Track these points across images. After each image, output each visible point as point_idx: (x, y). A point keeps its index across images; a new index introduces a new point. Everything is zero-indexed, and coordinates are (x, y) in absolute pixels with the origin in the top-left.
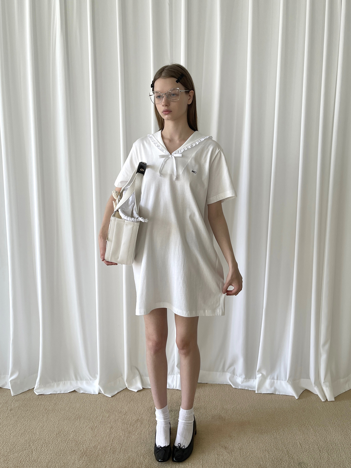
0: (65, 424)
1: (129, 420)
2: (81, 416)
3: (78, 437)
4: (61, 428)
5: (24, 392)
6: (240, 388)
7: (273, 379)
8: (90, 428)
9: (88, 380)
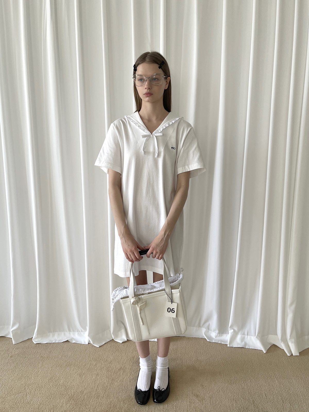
0: (57, 370)
1: (113, 368)
2: (72, 363)
3: (68, 382)
4: (53, 374)
5: (24, 341)
6: (214, 341)
7: (244, 334)
8: (79, 375)
9: (80, 332)
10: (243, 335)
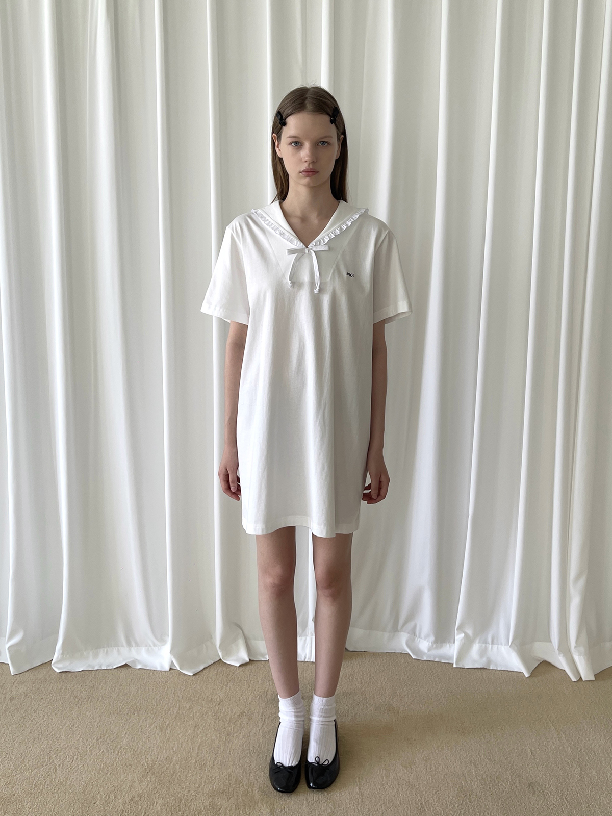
0: (112, 721)
1: (226, 713)
2: (141, 707)
3: (137, 743)
4: (104, 729)
5: (33, 668)
6: (425, 659)
7: (486, 642)
8: (158, 727)
9: (150, 646)
10: (483, 643)
